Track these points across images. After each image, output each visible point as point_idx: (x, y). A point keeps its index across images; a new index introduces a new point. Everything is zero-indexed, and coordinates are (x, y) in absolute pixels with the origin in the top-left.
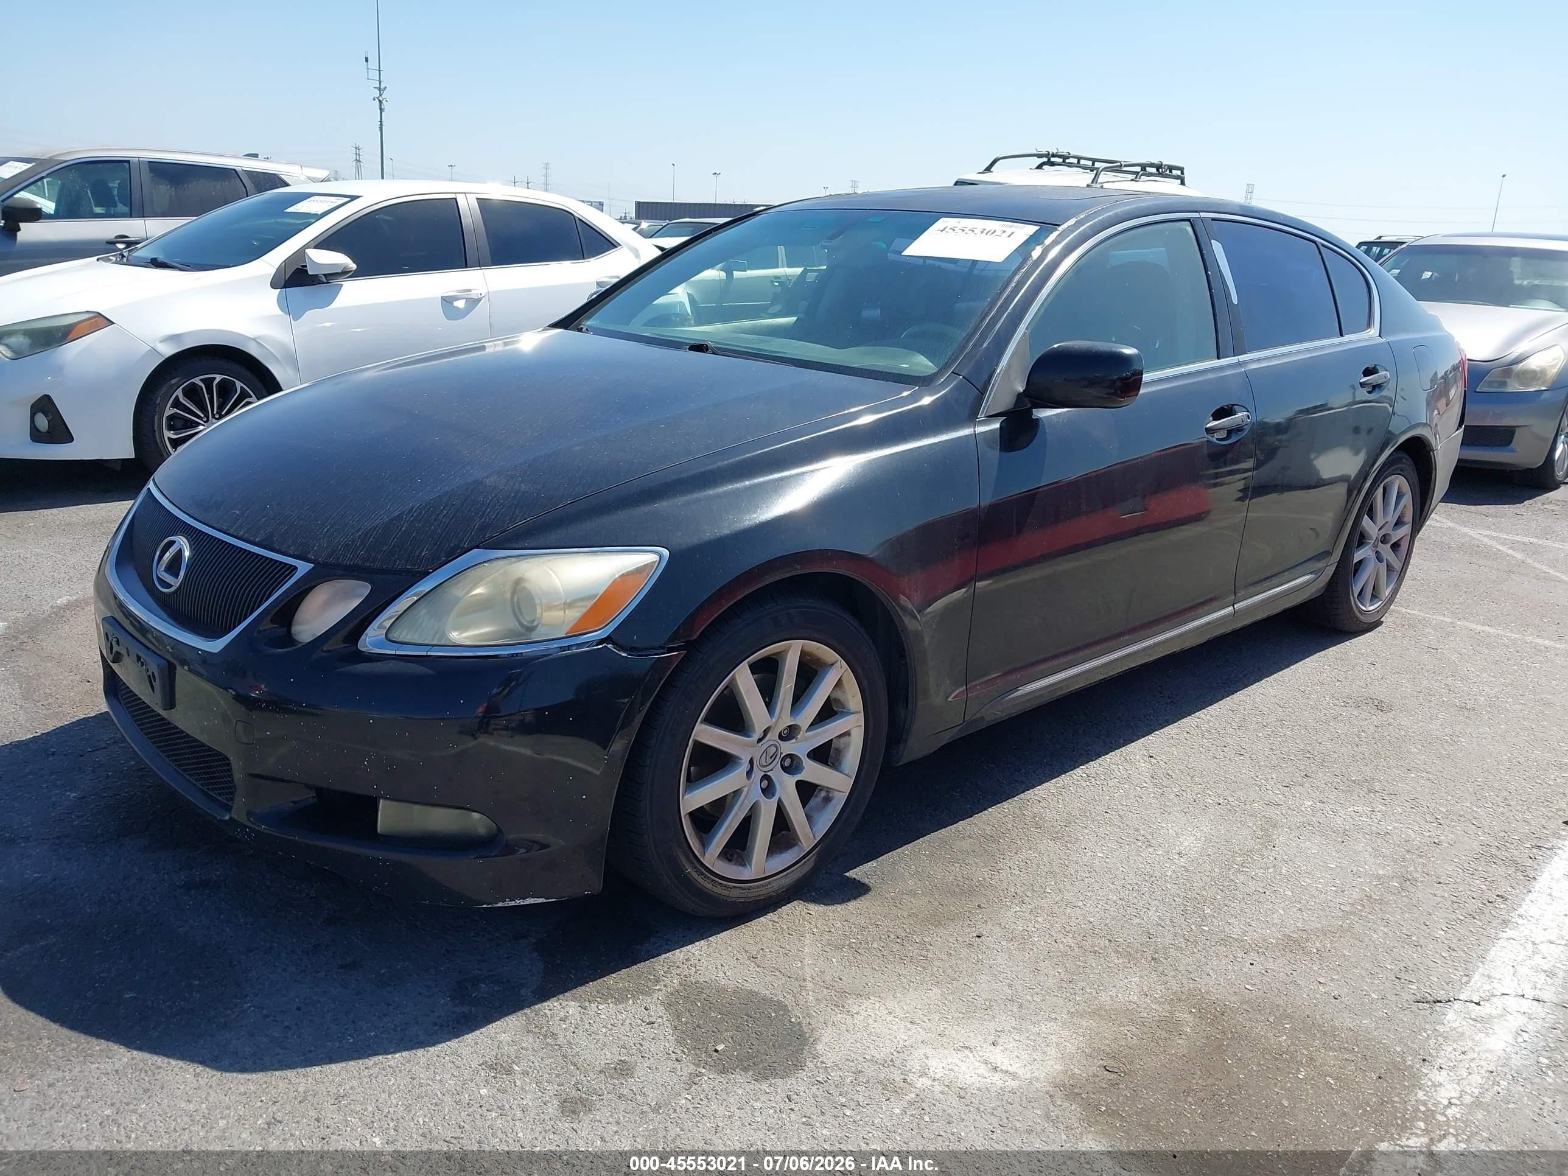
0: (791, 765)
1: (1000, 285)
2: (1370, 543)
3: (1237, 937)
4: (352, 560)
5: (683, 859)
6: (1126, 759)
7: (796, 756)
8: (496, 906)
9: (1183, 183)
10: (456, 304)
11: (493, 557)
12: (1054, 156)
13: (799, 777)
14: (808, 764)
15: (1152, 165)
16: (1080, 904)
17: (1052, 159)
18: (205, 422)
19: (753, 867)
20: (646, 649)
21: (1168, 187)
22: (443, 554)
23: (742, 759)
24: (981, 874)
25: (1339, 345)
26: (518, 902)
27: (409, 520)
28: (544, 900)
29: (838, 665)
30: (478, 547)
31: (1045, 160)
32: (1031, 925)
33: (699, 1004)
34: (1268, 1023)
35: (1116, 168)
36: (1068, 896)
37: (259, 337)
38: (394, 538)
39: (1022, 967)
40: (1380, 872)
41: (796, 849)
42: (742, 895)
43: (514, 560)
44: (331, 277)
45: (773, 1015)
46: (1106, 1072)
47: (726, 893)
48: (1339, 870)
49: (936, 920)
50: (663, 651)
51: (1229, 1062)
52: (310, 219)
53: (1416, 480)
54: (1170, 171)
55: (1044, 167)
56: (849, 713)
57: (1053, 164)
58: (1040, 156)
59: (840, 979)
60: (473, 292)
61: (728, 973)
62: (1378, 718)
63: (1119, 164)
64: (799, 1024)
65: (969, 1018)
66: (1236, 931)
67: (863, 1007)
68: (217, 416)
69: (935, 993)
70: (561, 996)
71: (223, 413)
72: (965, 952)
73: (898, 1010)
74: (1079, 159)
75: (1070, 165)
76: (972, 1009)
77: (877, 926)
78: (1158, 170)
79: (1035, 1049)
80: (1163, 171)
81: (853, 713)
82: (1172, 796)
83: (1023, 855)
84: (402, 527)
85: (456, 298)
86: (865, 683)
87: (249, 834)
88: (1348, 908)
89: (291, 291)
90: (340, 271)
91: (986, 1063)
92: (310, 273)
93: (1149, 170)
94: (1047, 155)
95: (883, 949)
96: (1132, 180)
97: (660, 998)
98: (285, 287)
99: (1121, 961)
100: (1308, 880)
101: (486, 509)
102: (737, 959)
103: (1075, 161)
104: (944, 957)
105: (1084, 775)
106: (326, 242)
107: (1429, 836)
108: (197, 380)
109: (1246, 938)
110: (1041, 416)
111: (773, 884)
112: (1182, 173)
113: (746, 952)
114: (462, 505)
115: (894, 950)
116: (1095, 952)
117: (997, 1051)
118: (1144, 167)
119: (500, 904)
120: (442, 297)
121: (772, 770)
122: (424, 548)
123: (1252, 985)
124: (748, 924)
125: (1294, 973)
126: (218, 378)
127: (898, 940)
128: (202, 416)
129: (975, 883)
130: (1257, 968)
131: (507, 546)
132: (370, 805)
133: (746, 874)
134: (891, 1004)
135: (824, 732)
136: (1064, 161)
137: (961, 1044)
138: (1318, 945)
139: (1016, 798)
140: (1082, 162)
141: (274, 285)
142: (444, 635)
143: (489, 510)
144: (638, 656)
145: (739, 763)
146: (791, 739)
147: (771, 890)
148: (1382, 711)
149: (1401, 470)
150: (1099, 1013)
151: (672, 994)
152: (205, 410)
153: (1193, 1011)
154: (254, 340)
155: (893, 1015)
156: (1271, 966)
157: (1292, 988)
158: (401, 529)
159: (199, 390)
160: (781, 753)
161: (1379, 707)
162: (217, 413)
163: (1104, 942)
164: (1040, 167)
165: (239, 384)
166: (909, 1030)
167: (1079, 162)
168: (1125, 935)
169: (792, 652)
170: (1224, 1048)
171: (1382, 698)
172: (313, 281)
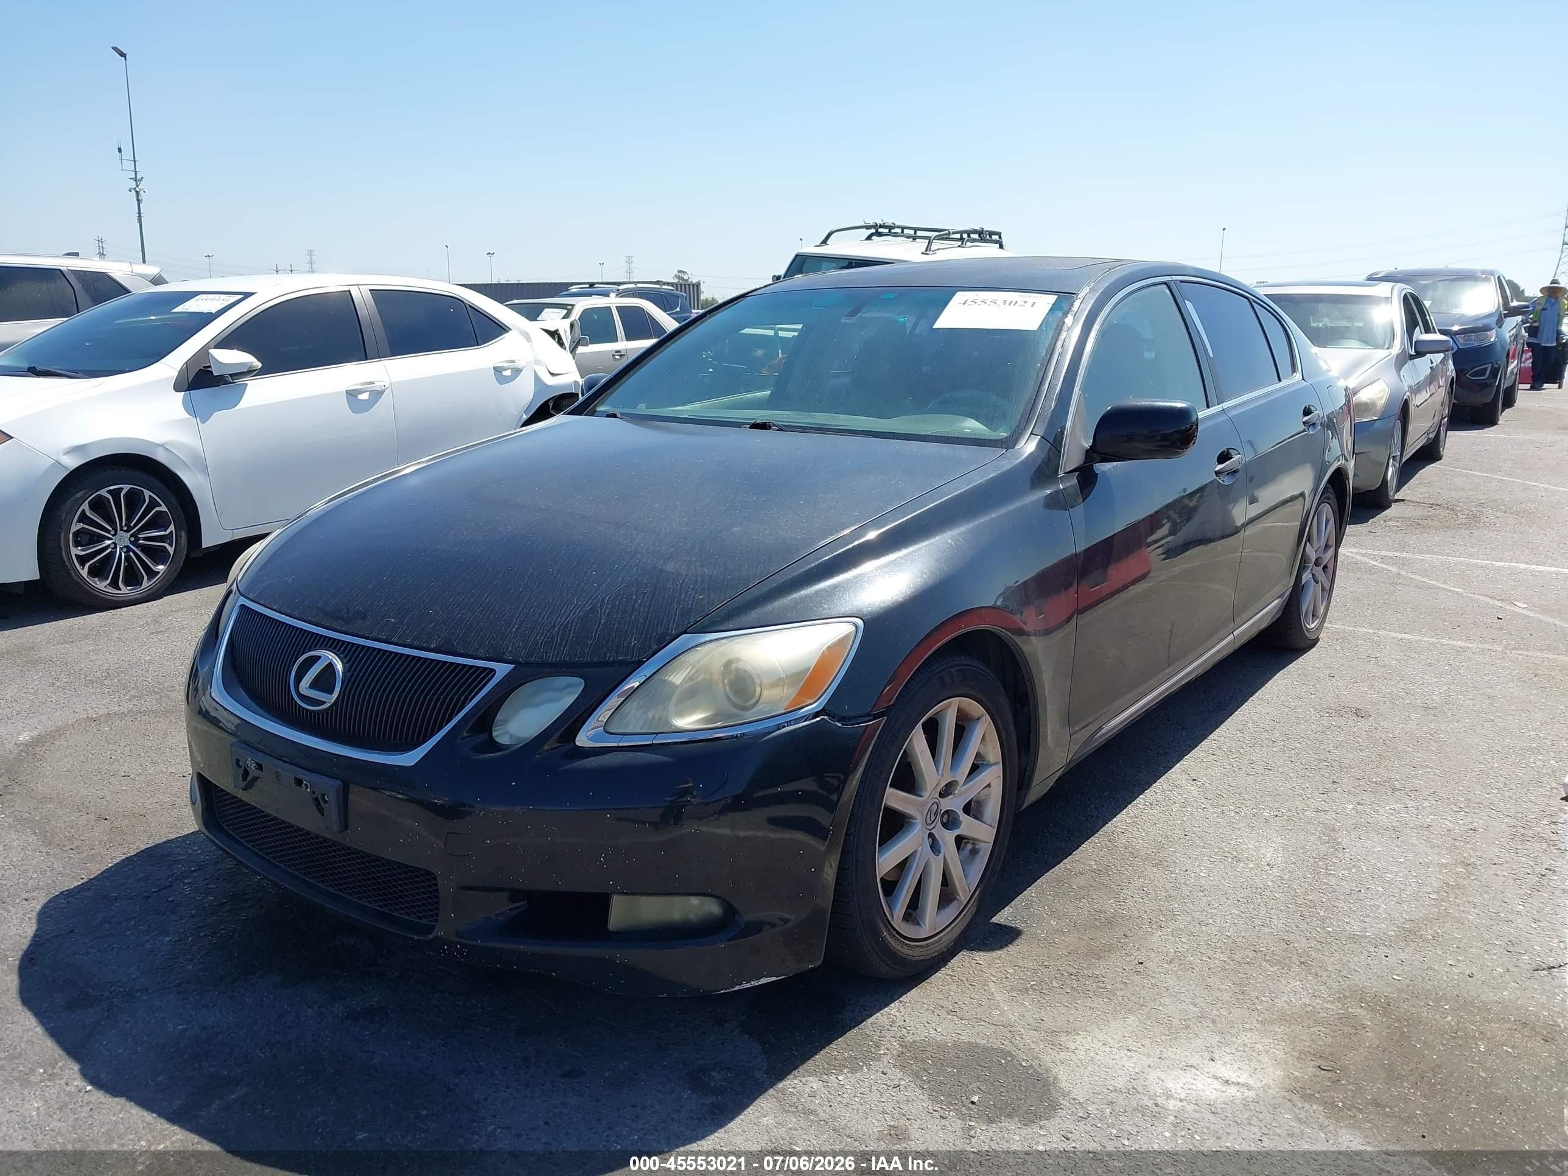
0: (950, 821)
1: (1044, 352)
2: (1309, 567)
3: (1360, 934)
4: (557, 657)
5: (879, 921)
6: (1175, 785)
7: (955, 811)
8: (733, 990)
9: (1001, 247)
10: (361, 397)
11: (703, 640)
12: (881, 227)
13: (957, 832)
14: (963, 817)
15: (975, 232)
16: (1211, 921)
17: (880, 230)
18: (113, 535)
19: (927, 925)
20: (855, 717)
21: (988, 251)
22: (652, 642)
23: (915, 819)
24: (1110, 907)
25: (1277, 390)
26: (753, 983)
27: (605, 612)
28: (774, 979)
29: (984, 718)
30: (685, 632)
31: (873, 231)
32: (1179, 947)
33: (930, 1062)
34: (1429, 1007)
35: (945, 235)
36: (1196, 915)
37: (167, 443)
38: (596, 631)
39: (1194, 986)
40: (1443, 861)
41: (955, 903)
42: (923, 953)
43: (724, 641)
44: (236, 377)
45: (1003, 1062)
46: (1323, 1072)
47: (910, 952)
48: (1408, 863)
49: (1098, 954)
50: (869, 718)
51: (1418, 1046)
52: (207, 319)
53: (1336, 508)
54: (990, 237)
55: (873, 238)
56: (989, 765)
57: (880, 235)
58: (868, 227)
59: (1042, 1020)
60: (377, 384)
61: (938, 1030)
62: (1363, 724)
63: (947, 232)
64: (1031, 1066)
65: (1175, 1039)
66: (1356, 928)
67: (1078, 1042)
68: (125, 528)
69: (1132, 1020)
70: (795, 1073)
71: (132, 525)
72: (1137, 979)
73: (1109, 1040)
74: (903, 228)
75: (896, 235)
76: (1173, 1030)
77: (1047, 967)
78: (980, 236)
79: (1250, 1060)
80: (984, 236)
81: (993, 765)
82: (1233, 814)
83: (1137, 883)
84: (601, 619)
85: (361, 392)
86: (1004, 735)
87: (459, 951)
88: (1435, 896)
89: (196, 393)
90: (246, 370)
91: (1216, 1078)
92: (215, 374)
93: (974, 236)
94: (875, 226)
95: (1064, 987)
96: (959, 246)
97: (891, 1061)
98: (189, 389)
99: (1275, 968)
100: (1389, 876)
101: (680, 595)
102: (938, 1015)
103: (899, 231)
104: (1122, 986)
105: (1148, 804)
106: (226, 341)
107: (1464, 824)
108: (103, 492)
109: (1368, 934)
110: (1103, 469)
111: (944, 939)
112: (1000, 237)
113: (942, 1007)
114: (654, 593)
115: (1074, 986)
116: (1248, 963)
117: (1219, 1066)
118: (969, 233)
119: (737, 988)
120: (346, 391)
121: (934, 827)
122: (631, 639)
123: (1398, 975)
124: (928, 981)
125: (1425, 959)
126: (126, 488)
127: (1072, 977)
128: (110, 529)
129: (1108, 914)
130: (1392, 960)
131: (712, 629)
132: (601, 903)
133: (924, 931)
134: (1101, 1036)
135: (975, 784)
136: (890, 231)
137: (1184, 1064)
138: (1430, 932)
139: (1100, 832)
140: (906, 231)
141: (177, 388)
142: (668, 722)
143: (683, 596)
144: (850, 725)
145: (915, 823)
146: (948, 795)
147: (942, 946)
148: (1362, 717)
149: (1328, 499)
150: (1284, 1018)
151: (899, 1056)
152: (113, 523)
153: (1363, 1005)
154: (162, 446)
155: (1108, 1046)
156: (1402, 956)
157: (1430, 972)
158: (600, 623)
159: (106, 503)
160: (941, 810)
161: (1357, 713)
162: (126, 525)
163: (1252, 954)
164: (869, 238)
165: (147, 494)
166: (1131, 1057)
167: (902, 232)
168: (1265, 944)
169: (949, 710)
170: (1407, 1034)
171: (1356, 706)
172: (218, 382)
